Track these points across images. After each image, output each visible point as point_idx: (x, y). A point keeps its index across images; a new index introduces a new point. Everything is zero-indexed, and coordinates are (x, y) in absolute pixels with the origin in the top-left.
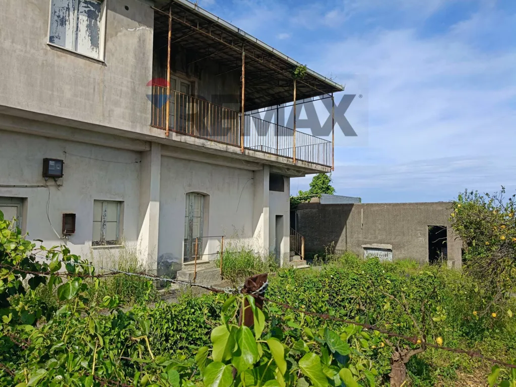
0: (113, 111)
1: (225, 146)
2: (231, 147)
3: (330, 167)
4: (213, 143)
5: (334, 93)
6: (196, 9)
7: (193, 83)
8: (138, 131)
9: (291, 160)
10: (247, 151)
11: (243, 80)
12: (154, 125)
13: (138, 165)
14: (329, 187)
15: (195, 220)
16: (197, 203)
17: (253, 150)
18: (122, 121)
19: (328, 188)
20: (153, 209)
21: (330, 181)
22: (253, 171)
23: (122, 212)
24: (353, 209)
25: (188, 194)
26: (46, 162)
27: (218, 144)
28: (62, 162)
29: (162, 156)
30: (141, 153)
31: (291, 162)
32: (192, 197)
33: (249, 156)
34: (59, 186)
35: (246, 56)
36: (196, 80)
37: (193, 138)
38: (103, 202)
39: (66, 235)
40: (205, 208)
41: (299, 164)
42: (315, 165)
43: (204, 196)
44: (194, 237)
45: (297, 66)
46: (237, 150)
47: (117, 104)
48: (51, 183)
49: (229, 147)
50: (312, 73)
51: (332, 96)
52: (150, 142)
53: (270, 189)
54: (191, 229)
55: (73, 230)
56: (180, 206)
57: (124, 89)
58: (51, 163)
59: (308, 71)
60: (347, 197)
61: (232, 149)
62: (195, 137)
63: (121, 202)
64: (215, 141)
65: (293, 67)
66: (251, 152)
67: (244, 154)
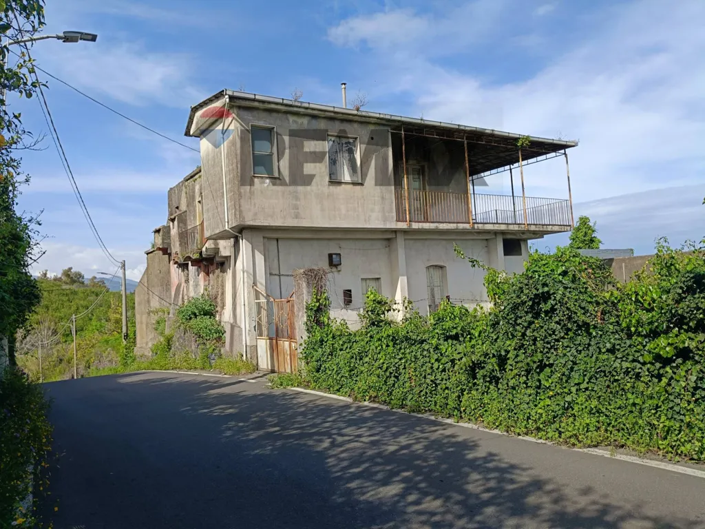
0: (370, 216)
1: (455, 225)
2: (461, 224)
3: (570, 226)
4: (445, 225)
5: (566, 150)
6: (422, 122)
7: (423, 167)
8: (388, 227)
9: (523, 226)
10: (476, 225)
11: (467, 165)
12: (398, 220)
13: (387, 249)
14: (594, 239)
15: (436, 289)
16: (436, 274)
17: (481, 223)
18: (377, 222)
19: (592, 241)
20: (402, 282)
21: (593, 231)
22: (487, 240)
23: (380, 287)
24: (614, 264)
25: (428, 268)
26: (330, 256)
27: (449, 225)
28: (340, 254)
29: (405, 239)
30: (388, 239)
31: (523, 228)
32: (431, 270)
33: (478, 229)
34: (339, 271)
35: (468, 143)
36: (426, 165)
37: (428, 224)
38: (366, 279)
39: (347, 305)
40: (444, 278)
41: (533, 228)
42: (551, 227)
43: (441, 267)
44: (436, 304)
45: (519, 138)
46: (467, 226)
47: (372, 210)
48: (334, 269)
49: (459, 225)
50: (537, 139)
51: (565, 154)
52: (395, 231)
53: (505, 255)
54: (433, 296)
55: (351, 301)
56: (422, 277)
57: (376, 198)
58: (334, 256)
59: (531, 139)
60: (612, 250)
61: (461, 226)
62: (429, 222)
63: (378, 279)
64: (446, 222)
65: (516, 139)
66: (480, 225)
67: (473, 228)
